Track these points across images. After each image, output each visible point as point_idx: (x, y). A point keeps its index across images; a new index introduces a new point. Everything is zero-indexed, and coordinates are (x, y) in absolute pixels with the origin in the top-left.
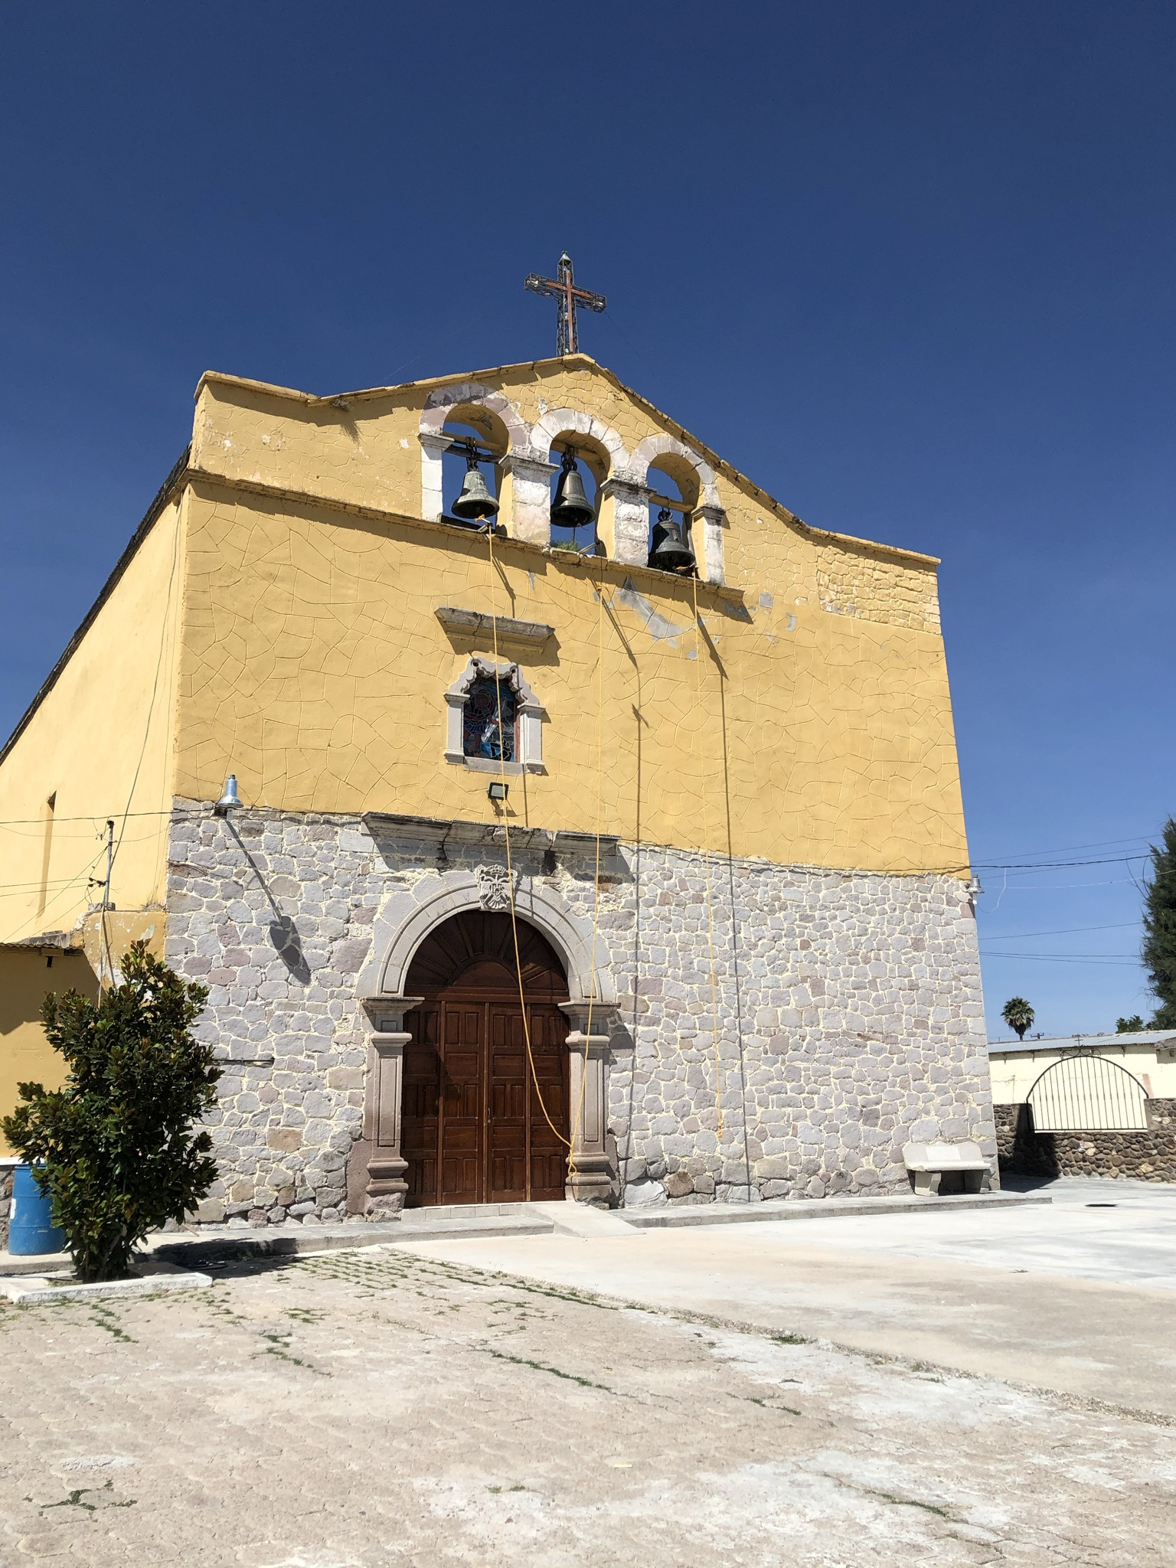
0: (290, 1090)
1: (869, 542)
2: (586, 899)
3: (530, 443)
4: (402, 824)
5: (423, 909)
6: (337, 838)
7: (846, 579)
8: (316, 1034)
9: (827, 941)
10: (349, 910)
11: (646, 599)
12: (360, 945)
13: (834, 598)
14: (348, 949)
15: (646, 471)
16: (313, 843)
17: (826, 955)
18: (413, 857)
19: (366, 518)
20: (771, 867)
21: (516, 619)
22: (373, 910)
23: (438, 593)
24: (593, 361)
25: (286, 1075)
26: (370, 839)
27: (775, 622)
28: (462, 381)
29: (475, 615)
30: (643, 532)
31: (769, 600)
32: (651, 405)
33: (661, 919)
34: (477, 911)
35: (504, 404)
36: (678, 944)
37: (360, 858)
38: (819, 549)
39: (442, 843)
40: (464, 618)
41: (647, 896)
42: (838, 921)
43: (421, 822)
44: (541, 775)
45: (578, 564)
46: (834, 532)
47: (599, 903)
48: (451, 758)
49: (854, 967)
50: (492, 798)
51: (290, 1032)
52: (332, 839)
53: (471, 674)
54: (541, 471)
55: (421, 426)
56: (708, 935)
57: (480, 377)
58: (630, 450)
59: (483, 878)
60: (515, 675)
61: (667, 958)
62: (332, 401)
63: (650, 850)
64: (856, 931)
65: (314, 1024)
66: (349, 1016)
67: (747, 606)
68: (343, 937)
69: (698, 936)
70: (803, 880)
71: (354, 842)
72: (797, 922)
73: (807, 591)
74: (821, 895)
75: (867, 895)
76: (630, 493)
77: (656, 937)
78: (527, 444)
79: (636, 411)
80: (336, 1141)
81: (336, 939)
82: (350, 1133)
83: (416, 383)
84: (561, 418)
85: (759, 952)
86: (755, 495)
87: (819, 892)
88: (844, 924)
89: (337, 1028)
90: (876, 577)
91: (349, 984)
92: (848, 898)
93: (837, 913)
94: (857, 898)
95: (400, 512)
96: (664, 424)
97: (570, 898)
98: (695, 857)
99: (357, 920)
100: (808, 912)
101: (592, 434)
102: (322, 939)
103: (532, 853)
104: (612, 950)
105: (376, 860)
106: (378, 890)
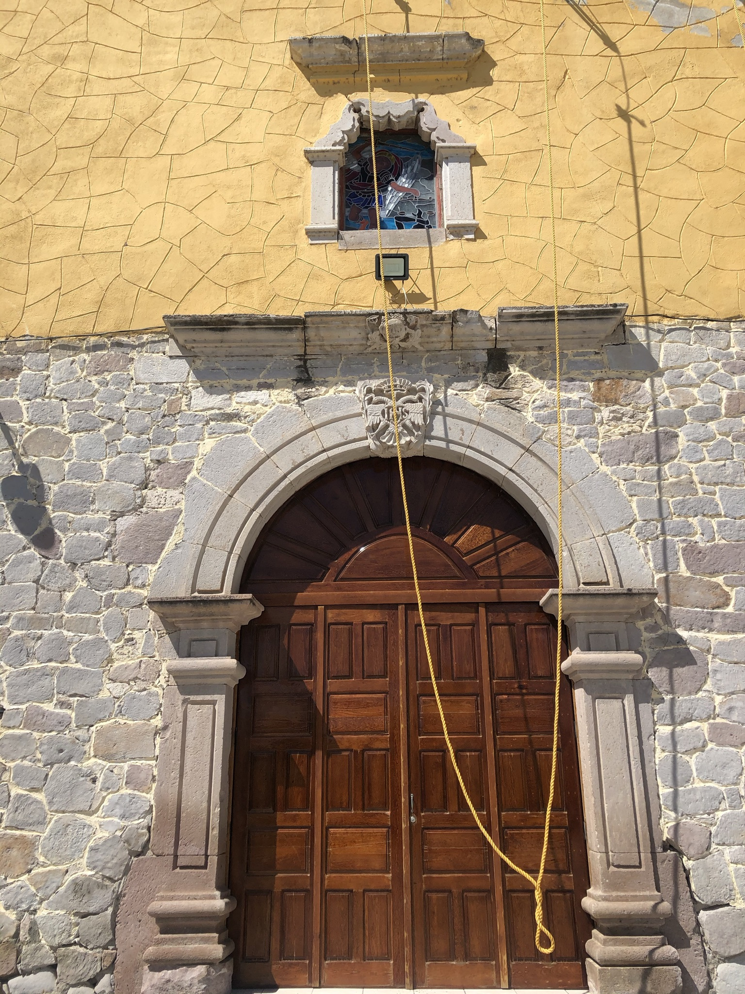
0: (26, 763)
5: (268, 457)
8: (79, 666)
10: (147, 469)
12: (161, 520)
14: (139, 528)
16: (94, 378)
18: (255, 382)
21: (411, 34)
22: (187, 466)
25: (20, 737)
26: (183, 365)
29: (345, 40)
37: (166, 391)
39: (303, 358)
40: (331, 52)
44: (474, 240)
47: (602, 423)
48: (314, 234)
51: (36, 665)
52: (124, 368)
53: (349, 122)
59: (370, 399)
60: (423, 113)
63: (695, 328)
65: (76, 649)
66: (137, 635)
68: (135, 510)
71: (156, 369)
80: (99, 856)
81: (122, 514)
82: (127, 841)
89: (115, 656)
91: (139, 582)
99: (160, 483)
102: (100, 515)
104: (635, 498)
105: (193, 393)
106: (195, 436)
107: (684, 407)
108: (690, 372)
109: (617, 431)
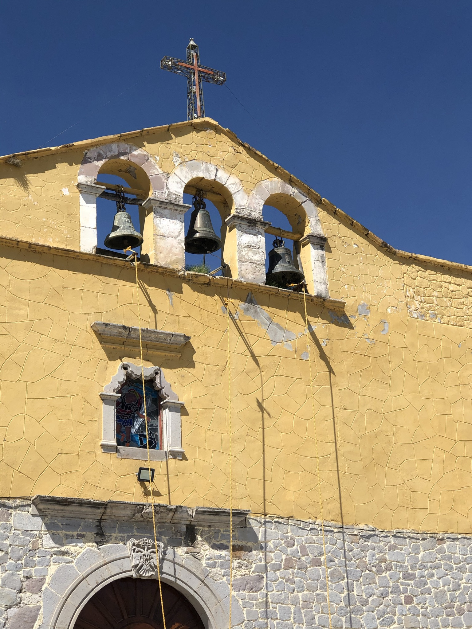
1: (445, 261)
2: (222, 565)
3: (168, 188)
4: (65, 505)
5: (84, 578)
6: (11, 519)
7: (428, 292)
9: (427, 596)
10: (22, 581)
11: (265, 311)
12: (31, 611)
13: (419, 307)
14: (20, 616)
15: (261, 208)
17: (427, 608)
18: (75, 533)
19: (34, 252)
20: (377, 533)
21: (158, 330)
22: (42, 581)
23: (94, 310)
24: (216, 123)
26: (39, 520)
27: (371, 327)
28: (112, 141)
29: (124, 327)
30: (261, 256)
31: (365, 310)
32: (264, 156)
33: (286, 581)
34: (130, 579)
35: (146, 158)
36: (301, 602)
37: (30, 535)
38: (405, 268)
39: (100, 521)
40: (115, 331)
41: (274, 562)
42: (435, 578)
43: (82, 503)
44: (181, 460)
45: (209, 284)
46: (416, 254)
47: (233, 569)
48: (106, 448)
49: (451, 618)
50: (141, 481)
52: (7, 520)
53: (122, 378)
54: (177, 210)
55: (79, 177)
56: (326, 593)
57: (126, 137)
58: (248, 192)
59: (134, 549)
60: (158, 377)
61: (292, 615)
62: (6, 160)
63: (275, 522)
64: (451, 586)
67: (348, 314)
68: (17, 605)
69: (317, 595)
70: (404, 543)
71: (25, 521)
72: (401, 580)
73: (396, 301)
74: (420, 556)
75: (459, 555)
76: (249, 226)
77: (283, 597)
78: (165, 189)
79: (253, 161)
81: (10, 607)
83: (74, 143)
84: (192, 169)
85: (370, 607)
86: (351, 225)
87: (419, 553)
88: (441, 581)
90: (451, 289)
92: (443, 558)
93: (434, 571)
94: (450, 558)
95: (62, 246)
96: (275, 171)
97: (208, 565)
98: (314, 526)
99: (29, 590)
100: (410, 571)
101: (217, 180)
103: (175, 527)
104: (245, 609)
105: (44, 537)
106: (46, 563)
107: (267, 563)
108: (271, 545)
109: (240, 573)
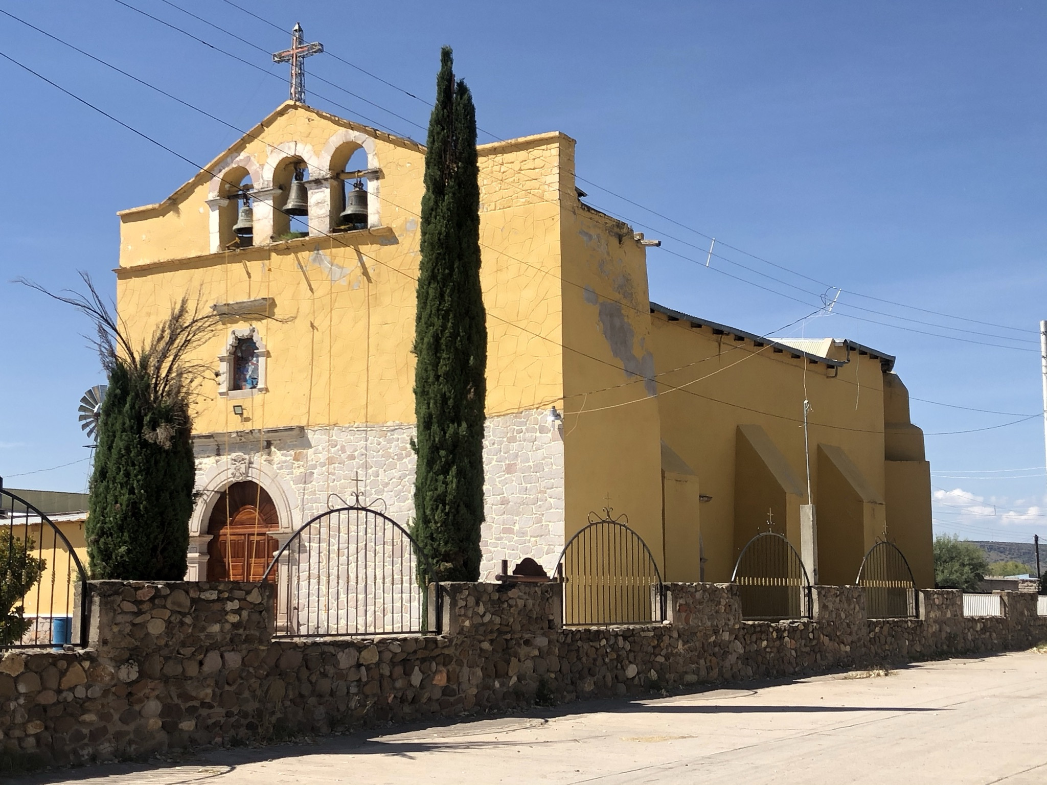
2: (287, 467)
3: (263, 178)
15: (328, 164)
18: (206, 455)
27: (417, 240)
28: (226, 156)
30: (327, 209)
33: (329, 474)
34: (234, 482)
35: (248, 159)
39: (218, 445)
44: (265, 393)
47: (295, 468)
48: (222, 394)
53: (231, 340)
55: (209, 195)
58: (318, 154)
60: (254, 334)
63: (324, 430)
67: (397, 235)
76: (318, 186)
77: (326, 486)
79: (323, 123)
85: (390, 488)
95: (199, 254)
97: (278, 468)
98: (352, 429)
101: (296, 154)
103: (260, 443)
107: (317, 462)
108: (320, 448)
